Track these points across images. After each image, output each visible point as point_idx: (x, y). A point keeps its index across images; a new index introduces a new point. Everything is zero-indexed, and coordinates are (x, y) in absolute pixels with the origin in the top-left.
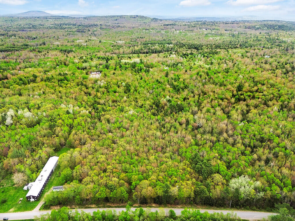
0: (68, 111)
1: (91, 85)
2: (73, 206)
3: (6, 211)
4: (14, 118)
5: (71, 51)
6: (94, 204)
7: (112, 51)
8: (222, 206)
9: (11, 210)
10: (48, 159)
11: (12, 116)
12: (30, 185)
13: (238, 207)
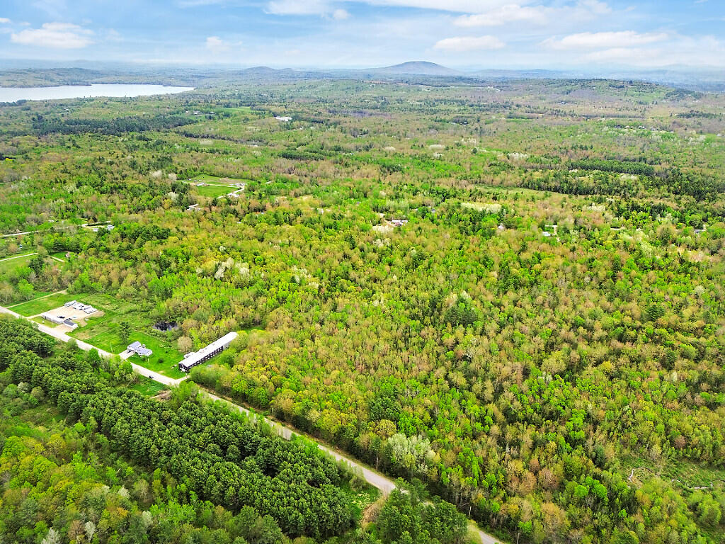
0: (293, 277)
1: (361, 244)
2: (212, 392)
3: (156, 370)
4: (228, 271)
5: (400, 169)
6: (232, 397)
7: (479, 177)
8: (369, 464)
9: (161, 372)
10: (227, 333)
11: (226, 268)
12: (190, 354)
13: (388, 474)
